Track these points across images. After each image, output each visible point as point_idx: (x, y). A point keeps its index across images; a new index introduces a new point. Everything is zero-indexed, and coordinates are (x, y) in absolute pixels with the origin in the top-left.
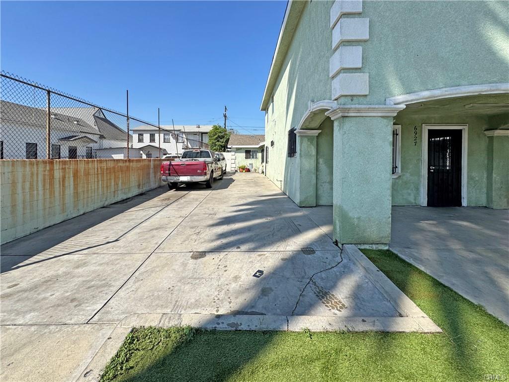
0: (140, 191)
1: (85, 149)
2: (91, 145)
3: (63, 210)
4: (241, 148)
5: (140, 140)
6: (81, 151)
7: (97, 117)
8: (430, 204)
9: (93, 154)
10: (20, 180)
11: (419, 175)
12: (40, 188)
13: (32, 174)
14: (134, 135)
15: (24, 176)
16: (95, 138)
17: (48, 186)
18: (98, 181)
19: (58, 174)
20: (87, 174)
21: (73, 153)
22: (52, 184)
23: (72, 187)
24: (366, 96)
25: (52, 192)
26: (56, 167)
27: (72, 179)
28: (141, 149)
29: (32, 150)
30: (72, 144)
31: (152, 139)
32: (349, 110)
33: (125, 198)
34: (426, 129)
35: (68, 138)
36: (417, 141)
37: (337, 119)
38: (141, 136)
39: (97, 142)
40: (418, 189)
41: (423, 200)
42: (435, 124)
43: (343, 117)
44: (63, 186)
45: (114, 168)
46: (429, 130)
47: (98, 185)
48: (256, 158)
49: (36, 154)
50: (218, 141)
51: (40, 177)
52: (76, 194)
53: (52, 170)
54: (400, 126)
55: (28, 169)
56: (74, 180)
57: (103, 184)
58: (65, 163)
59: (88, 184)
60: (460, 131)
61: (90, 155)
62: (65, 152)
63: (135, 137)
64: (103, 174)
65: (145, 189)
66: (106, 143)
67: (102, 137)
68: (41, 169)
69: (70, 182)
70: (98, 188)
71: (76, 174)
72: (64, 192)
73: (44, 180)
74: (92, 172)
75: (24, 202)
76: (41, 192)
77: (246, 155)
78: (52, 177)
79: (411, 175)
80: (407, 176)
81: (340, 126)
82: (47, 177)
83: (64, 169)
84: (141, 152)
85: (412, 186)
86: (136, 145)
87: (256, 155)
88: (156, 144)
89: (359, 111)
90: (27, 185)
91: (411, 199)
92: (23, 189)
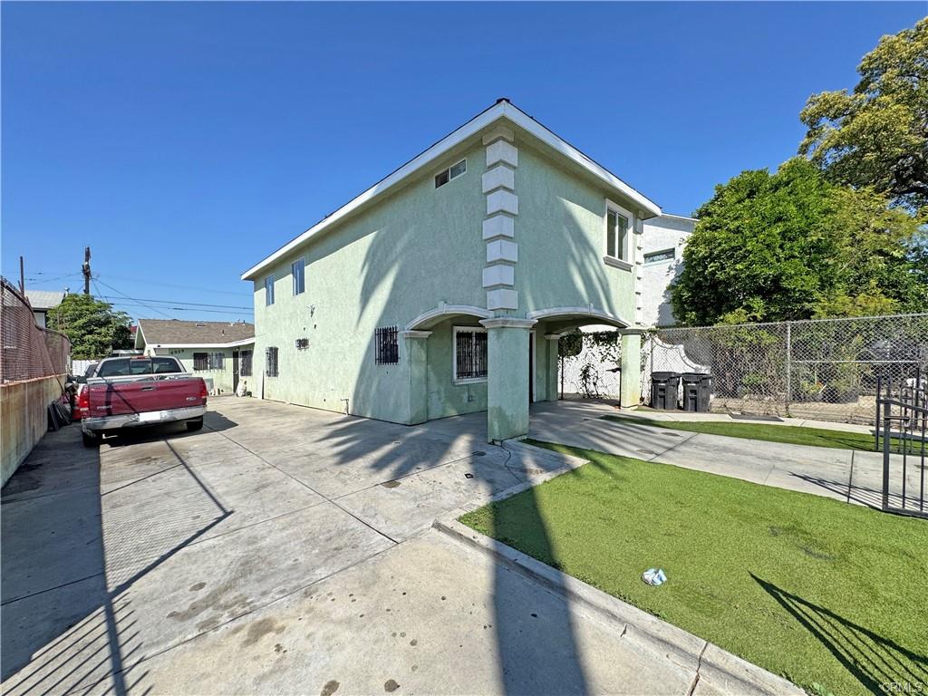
4: (183, 350)
24: (515, 310)
32: (507, 322)
37: (493, 329)
43: (503, 327)
48: (221, 367)
50: (91, 332)
77: (195, 364)
81: (499, 336)
87: (221, 362)
89: (513, 323)
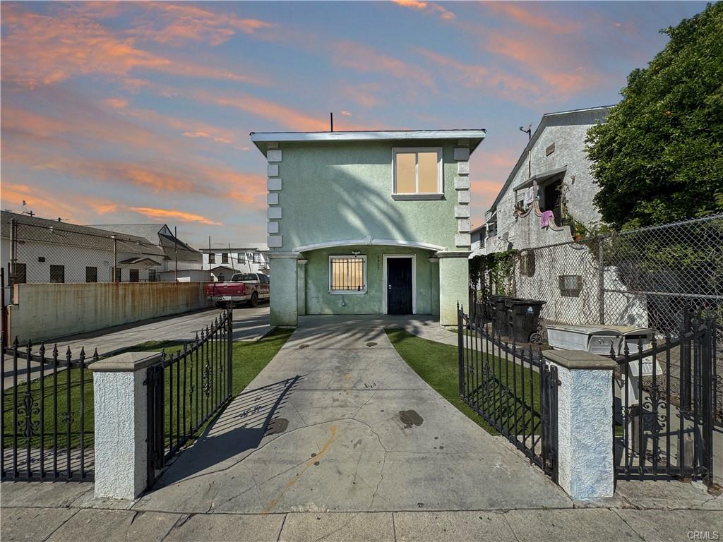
0: (189, 309)
1: (148, 271)
2: (154, 267)
3: (125, 316)
5: (211, 261)
6: (144, 274)
7: (163, 235)
8: (390, 312)
9: (157, 277)
10: (99, 295)
11: (381, 291)
12: (110, 300)
13: (106, 292)
14: (204, 255)
15: (101, 293)
16: (159, 260)
17: (114, 300)
18: (150, 299)
19: (121, 292)
20: (141, 293)
21: (134, 276)
22: (117, 298)
23: (130, 301)
24: (281, 247)
25: (117, 304)
26: (120, 287)
27: (130, 296)
28: (211, 271)
29: (92, 274)
30: (133, 266)
31: (225, 259)
33: (173, 313)
34: (385, 258)
35: (128, 261)
36: (379, 267)
38: (212, 255)
39: (160, 265)
40: (381, 302)
41: (384, 310)
42: (392, 254)
44: (125, 299)
45: (163, 289)
46: (388, 259)
47: (150, 301)
49: (96, 278)
51: (110, 294)
52: (133, 306)
53: (117, 290)
54: (366, 256)
55: (103, 288)
56: (132, 297)
57: (153, 301)
58: (125, 285)
59: (142, 300)
60: (410, 259)
61: (153, 278)
62: (125, 275)
63: (206, 257)
64: (153, 293)
65: (193, 308)
66: (171, 265)
67: (167, 258)
68: (111, 289)
69: (129, 299)
70: (150, 304)
71: (133, 293)
72: (125, 304)
73: (113, 296)
74: (145, 291)
75: (101, 308)
76: (111, 303)
78: (117, 294)
79: (376, 291)
80: (373, 292)
82: (115, 294)
83: (125, 289)
84: (212, 274)
85: (376, 299)
86: (206, 266)
88: (229, 265)
90: (103, 298)
91: (376, 309)
92: (101, 300)
